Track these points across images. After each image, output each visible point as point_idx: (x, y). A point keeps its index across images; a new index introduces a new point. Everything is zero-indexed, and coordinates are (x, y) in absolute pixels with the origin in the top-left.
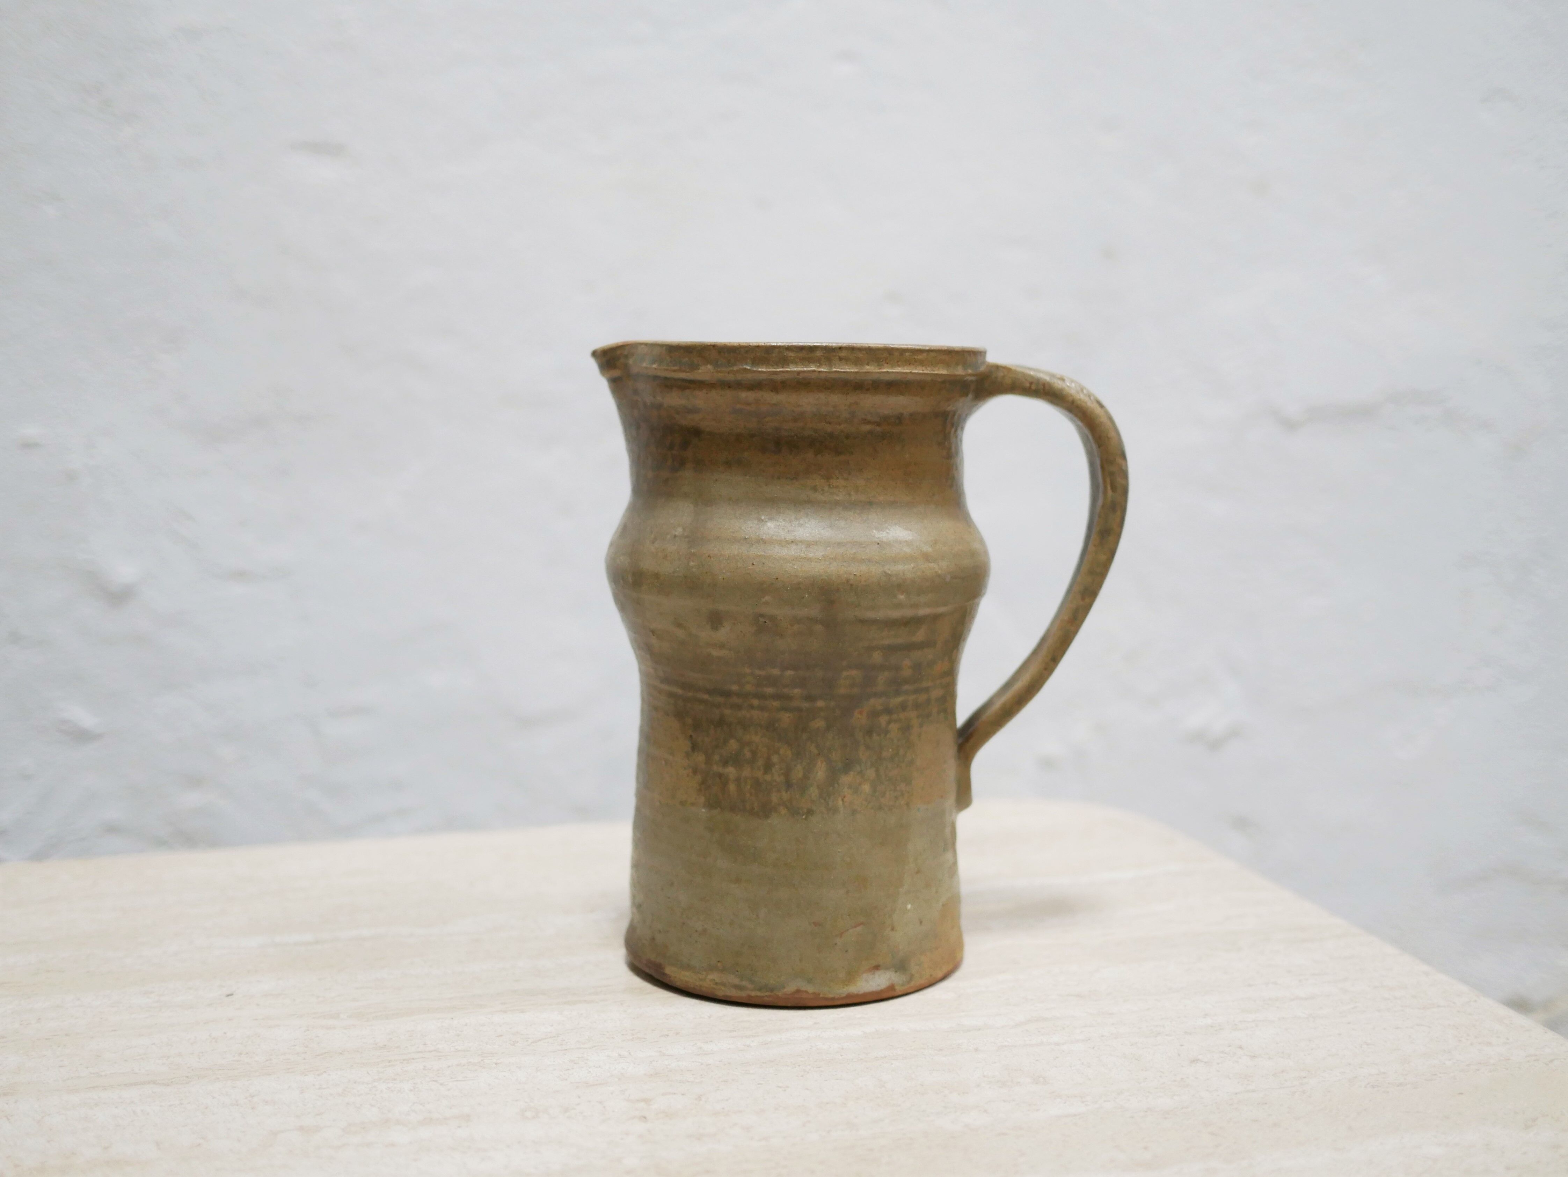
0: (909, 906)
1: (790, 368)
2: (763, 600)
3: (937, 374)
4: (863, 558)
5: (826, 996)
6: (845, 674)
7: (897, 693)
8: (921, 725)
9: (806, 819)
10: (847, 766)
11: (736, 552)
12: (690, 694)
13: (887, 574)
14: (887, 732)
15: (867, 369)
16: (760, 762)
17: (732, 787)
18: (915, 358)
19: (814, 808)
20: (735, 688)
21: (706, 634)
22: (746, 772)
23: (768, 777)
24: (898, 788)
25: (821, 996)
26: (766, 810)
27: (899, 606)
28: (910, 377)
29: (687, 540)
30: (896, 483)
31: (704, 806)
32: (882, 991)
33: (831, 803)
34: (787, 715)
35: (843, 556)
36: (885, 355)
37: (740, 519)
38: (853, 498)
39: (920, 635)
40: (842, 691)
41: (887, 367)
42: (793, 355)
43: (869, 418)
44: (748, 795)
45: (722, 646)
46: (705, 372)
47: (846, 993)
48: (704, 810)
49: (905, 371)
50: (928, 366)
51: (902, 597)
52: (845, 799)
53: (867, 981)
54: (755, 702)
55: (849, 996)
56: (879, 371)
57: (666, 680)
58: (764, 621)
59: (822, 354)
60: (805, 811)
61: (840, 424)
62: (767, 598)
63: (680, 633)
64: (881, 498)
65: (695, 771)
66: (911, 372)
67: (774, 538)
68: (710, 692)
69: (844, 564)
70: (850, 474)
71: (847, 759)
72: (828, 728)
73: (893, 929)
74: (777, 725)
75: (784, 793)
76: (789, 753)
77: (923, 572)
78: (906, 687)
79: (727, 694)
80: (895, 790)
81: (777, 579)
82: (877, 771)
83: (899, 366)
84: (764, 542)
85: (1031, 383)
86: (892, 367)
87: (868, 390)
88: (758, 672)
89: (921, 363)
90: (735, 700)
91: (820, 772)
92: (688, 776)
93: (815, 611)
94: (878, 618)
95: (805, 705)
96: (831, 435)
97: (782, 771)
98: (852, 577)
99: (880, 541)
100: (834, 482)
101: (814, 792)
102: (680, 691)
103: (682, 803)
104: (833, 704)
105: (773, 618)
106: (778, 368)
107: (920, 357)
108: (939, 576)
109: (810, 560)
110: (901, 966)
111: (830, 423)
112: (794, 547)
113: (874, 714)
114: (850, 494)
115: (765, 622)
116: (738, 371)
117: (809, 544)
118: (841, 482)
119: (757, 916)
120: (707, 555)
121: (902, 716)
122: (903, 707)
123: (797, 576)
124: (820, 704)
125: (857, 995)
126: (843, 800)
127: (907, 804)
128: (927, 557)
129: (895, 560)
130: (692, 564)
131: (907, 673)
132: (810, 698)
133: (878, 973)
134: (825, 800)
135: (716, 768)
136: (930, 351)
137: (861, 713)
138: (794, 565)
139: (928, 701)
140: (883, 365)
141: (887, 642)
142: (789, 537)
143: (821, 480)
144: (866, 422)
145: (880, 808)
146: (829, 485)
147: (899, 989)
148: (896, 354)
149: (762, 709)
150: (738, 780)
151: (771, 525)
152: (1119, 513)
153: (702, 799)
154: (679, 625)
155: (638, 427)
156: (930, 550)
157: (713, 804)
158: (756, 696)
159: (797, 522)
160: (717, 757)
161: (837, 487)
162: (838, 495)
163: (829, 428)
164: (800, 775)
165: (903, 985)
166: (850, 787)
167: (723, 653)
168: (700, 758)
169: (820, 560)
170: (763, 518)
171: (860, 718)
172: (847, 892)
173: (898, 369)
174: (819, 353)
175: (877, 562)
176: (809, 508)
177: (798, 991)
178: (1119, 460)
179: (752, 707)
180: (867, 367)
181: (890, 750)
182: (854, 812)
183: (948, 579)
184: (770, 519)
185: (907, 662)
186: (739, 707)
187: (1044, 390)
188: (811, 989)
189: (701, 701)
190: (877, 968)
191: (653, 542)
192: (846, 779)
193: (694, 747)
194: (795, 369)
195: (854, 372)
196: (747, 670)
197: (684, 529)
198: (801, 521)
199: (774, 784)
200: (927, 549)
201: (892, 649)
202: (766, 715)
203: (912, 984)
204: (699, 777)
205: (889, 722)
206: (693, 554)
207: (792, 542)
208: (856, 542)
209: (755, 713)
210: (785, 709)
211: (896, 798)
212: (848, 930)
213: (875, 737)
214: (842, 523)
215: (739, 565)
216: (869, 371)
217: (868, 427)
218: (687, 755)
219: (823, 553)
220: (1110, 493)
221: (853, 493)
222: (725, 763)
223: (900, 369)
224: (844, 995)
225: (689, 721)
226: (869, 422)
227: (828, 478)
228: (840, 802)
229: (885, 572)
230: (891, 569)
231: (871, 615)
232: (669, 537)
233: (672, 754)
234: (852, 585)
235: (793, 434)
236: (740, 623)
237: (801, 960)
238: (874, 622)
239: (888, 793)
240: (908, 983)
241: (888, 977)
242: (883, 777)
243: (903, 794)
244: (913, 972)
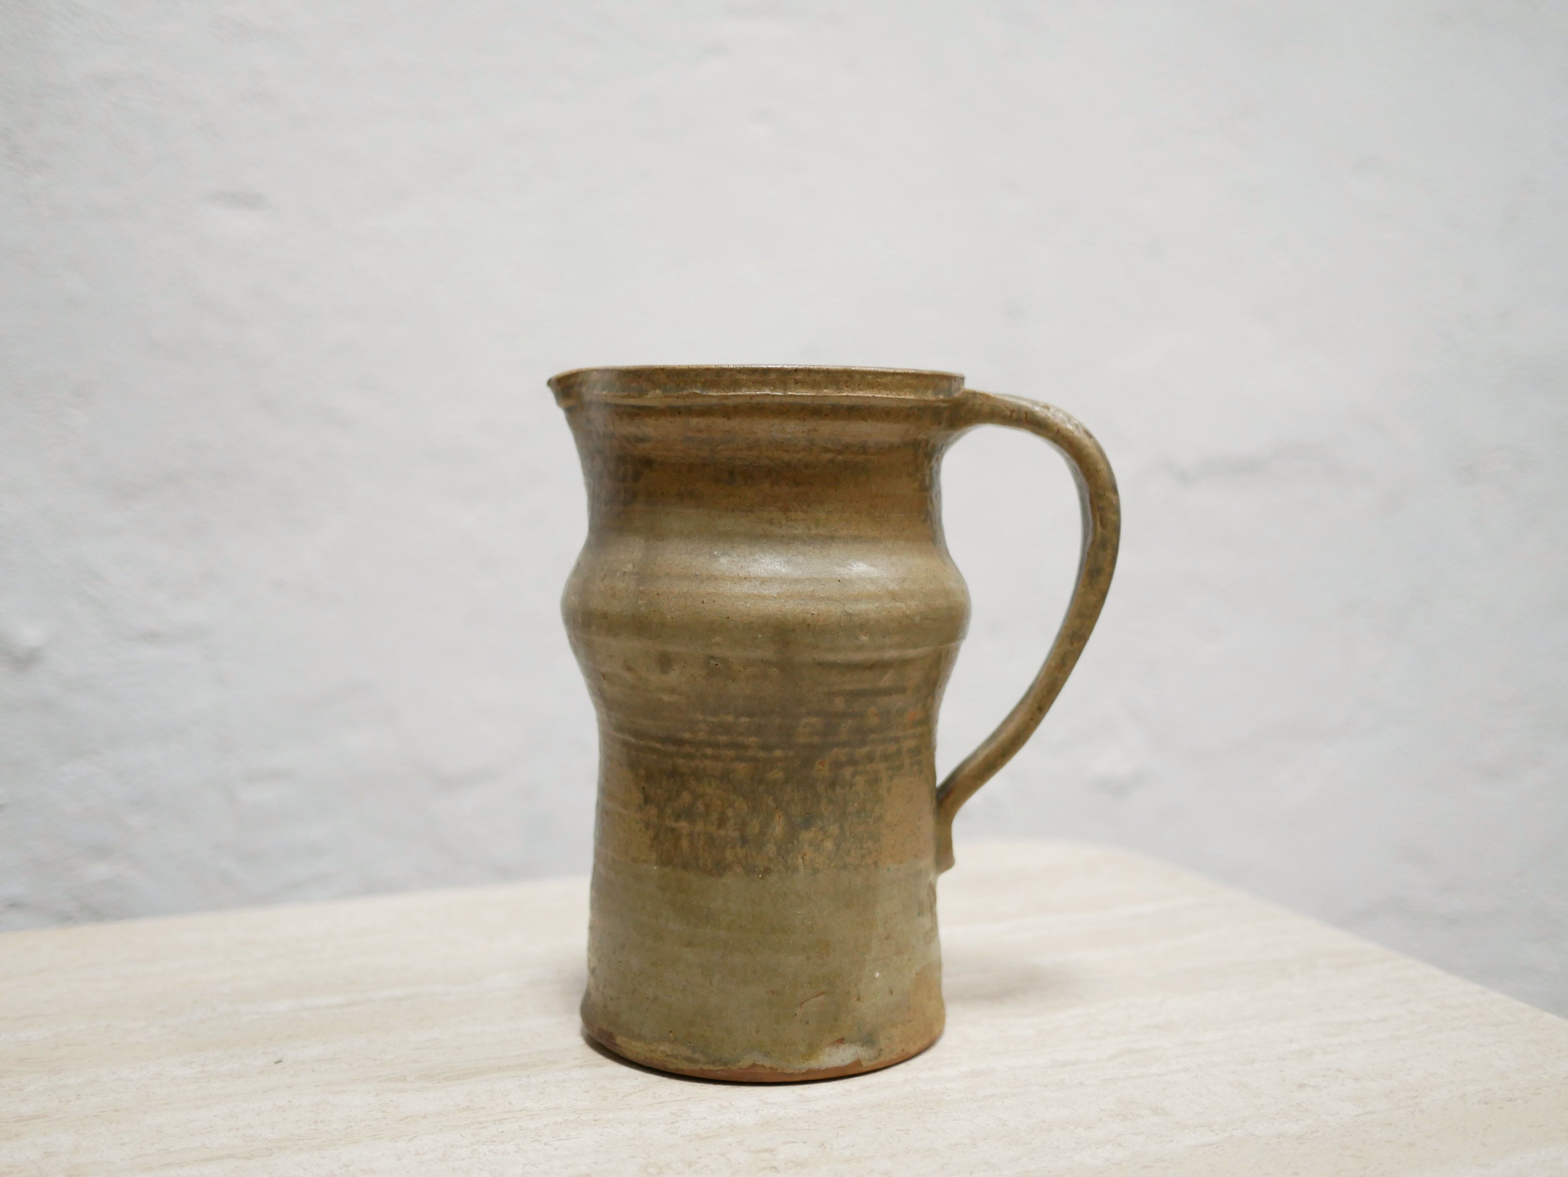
0: (877, 975)
1: (742, 392)
2: (714, 641)
3: (902, 399)
4: (822, 596)
5: (785, 1072)
6: (804, 721)
7: (863, 743)
8: (891, 779)
9: (762, 878)
10: (808, 822)
11: (685, 590)
12: (642, 743)
13: (849, 615)
14: (852, 785)
15: (825, 393)
16: (714, 816)
17: (685, 843)
18: (878, 382)
19: (771, 866)
20: (687, 736)
21: (655, 678)
22: (699, 827)
23: (722, 832)
24: (865, 846)
25: (779, 1071)
26: (720, 868)
27: (861, 648)
28: (872, 402)
29: (636, 577)
30: (861, 517)
31: (656, 864)
32: (847, 1067)
33: (789, 862)
34: (743, 765)
35: (800, 593)
36: (845, 378)
37: (691, 554)
38: (813, 532)
39: (887, 680)
40: (801, 740)
41: (847, 391)
42: (745, 378)
43: (830, 445)
44: (701, 851)
45: (672, 691)
46: (654, 397)
47: (807, 1068)
48: (655, 868)
49: (867, 395)
50: (894, 390)
51: (864, 639)
52: (806, 857)
53: (830, 1055)
54: (709, 751)
55: (810, 1071)
56: (838, 395)
57: (620, 728)
58: (715, 663)
59: (776, 377)
60: (762, 869)
61: (798, 452)
62: (717, 639)
63: (629, 676)
64: (844, 533)
65: (647, 826)
66: (873, 396)
67: (727, 574)
68: (664, 740)
69: (801, 602)
70: (809, 505)
71: (808, 814)
72: (787, 780)
73: (858, 999)
74: (731, 776)
75: (739, 850)
76: (745, 806)
77: (889, 612)
78: (873, 736)
79: (680, 743)
80: (861, 848)
81: (728, 618)
82: (841, 827)
83: (860, 390)
84: (716, 579)
85: (1012, 411)
86: (853, 390)
87: (827, 415)
88: (711, 719)
89: (885, 387)
90: (687, 749)
91: (778, 828)
92: (640, 830)
93: (768, 653)
94: (839, 661)
95: (762, 754)
96: (788, 464)
97: (737, 826)
98: (809, 616)
99: (841, 578)
100: (792, 515)
101: (771, 849)
102: (632, 740)
103: (635, 860)
104: (791, 753)
105: (724, 661)
106: (730, 392)
107: (884, 380)
108: (908, 616)
109: (763, 598)
110: (869, 1040)
111: (787, 451)
112: (747, 584)
113: (837, 765)
114: (809, 528)
115: (717, 665)
116: (688, 396)
117: (764, 581)
118: (801, 515)
119: (711, 982)
120: (656, 593)
121: (869, 767)
122: (870, 758)
123: (749, 615)
124: (778, 753)
125: (819, 1071)
126: (803, 858)
127: (875, 863)
128: (893, 596)
129: (857, 599)
130: (640, 602)
131: (873, 721)
132: (765, 747)
133: (842, 1047)
134: (783, 858)
135: (670, 823)
136: (894, 374)
137: (822, 764)
138: (746, 603)
139: (899, 751)
140: (842, 389)
141: (848, 687)
142: (742, 574)
143: (779, 513)
144: (826, 450)
145: (844, 867)
146: (787, 518)
147: (866, 1065)
148: (857, 377)
149: (715, 758)
150: (691, 835)
151: (724, 560)
152: (1110, 551)
153: (654, 856)
154: (629, 669)
155: (593, 459)
156: (897, 588)
157: (665, 861)
158: (709, 744)
159: (752, 558)
160: (669, 811)
161: (795, 520)
162: (796, 529)
163: (786, 457)
164: (757, 831)
165: (870, 1060)
166: (811, 843)
167: (674, 698)
168: (653, 811)
169: (775, 598)
170: (716, 553)
171: (822, 770)
172: (808, 958)
173: (860, 393)
174: (773, 376)
175: (837, 601)
176: (765, 543)
177: (754, 1065)
178: (1110, 495)
179: (705, 756)
180: (825, 391)
181: (856, 804)
182: (815, 871)
183: (918, 619)
184: (723, 554)
185: (873, 709)
186: (690, 757)
187: (1026, 418)
188: (768, 1063)
189: (654, 751)
190: (841, 1041)
191: (603, 580)
192: (806, 836)
193: (647, 800)
194: (748, 393)
195: (810, 396)
196: (700, 717)
197: (634, 566)
198: (757, 557)
199: (729, 839)
200: (893, 587)
201: (855, 695)
202: (720, 765)
203: (881, 1059)
204: (651, 833)
205: (854, 774)
206: (642, 592)
207: (746, 578)
208: (815, 578)
209: (708, 763)
210: (740, 759)
211: (863, 857)
212: (809, 1000)
213: (838, 789)
214: (800, 559)
215: (689, 603)
216: (827, 395)
217: (829, 456)
218: (640, 808)
219: (779, 590)
220: (1099, 529)
221: (812, 526)
222: (678, 817)
223: (861, 392)
224: (804, 1071)
225: (642, 772)
226: (829, 451)
227: (786, 510)
228: (800, 861)
229: (845, 611)
230: (854, 608)
231: (831, 657)
232: (618, 574)
233: (626, 808)
234: (809, 625)
235: (748, 463)
236: (691, 666)
237: (757, 1032)
238: (833, 665)
239: (853, 851)
240: (877, 1058)
241: (854, 1051)
242: (848, 834)
243: (870, 853)
244: (882, 1047)
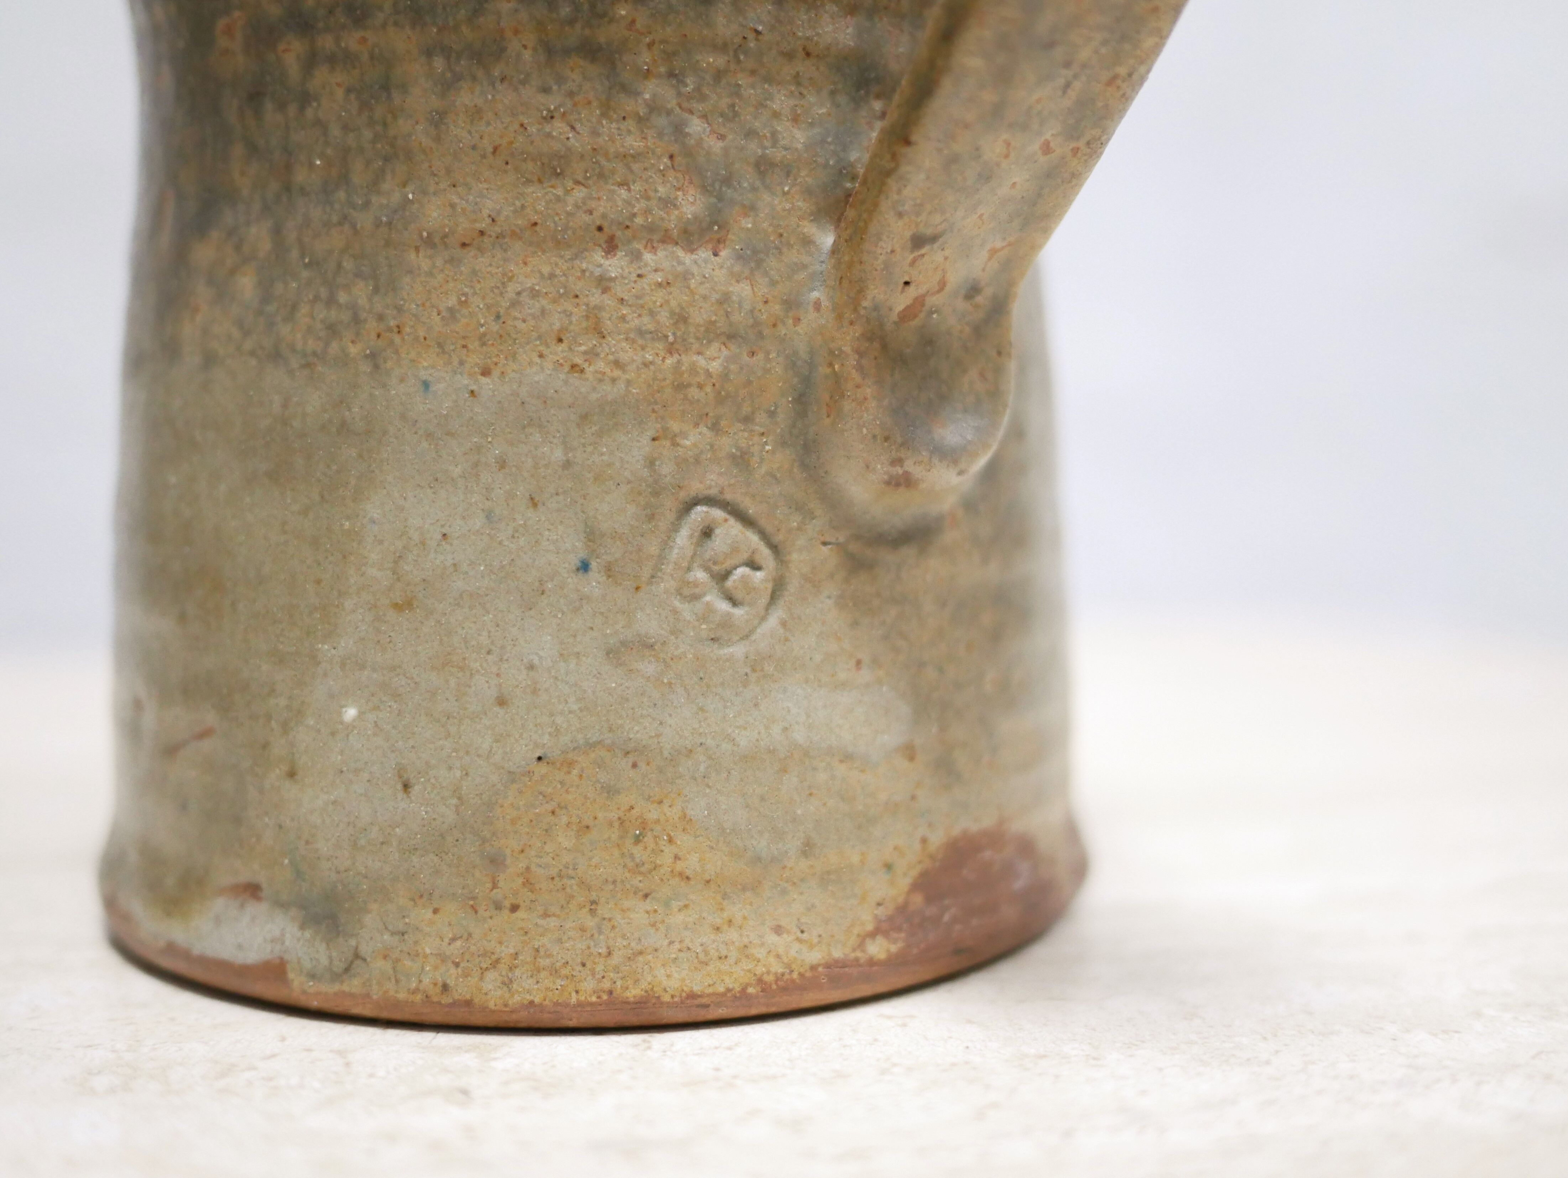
0: (351, 713)
10: (208, 212)
14: (305, 99)
24: (343, 297)
32: (244, 970)
53: (218, 921)
55: (171, 948)
71: (208, 191)
73: (292, 774)
80: (331, 301)
82: (277, 231)
110: (324, 912)
127: (373, 357)
133: (254, 908)
145: (276, 356)
147: (300, 985)
165: (312, 976)
190: (252, 890)
203: (353, 985)
205: (310, 62)
211: (332, 330)
212: (185, 742)
239: (304, 309)
240: (336, 977)
241: (277, 933)
242: (295, 254)
243: (357, 320)
244: (365, 949)
